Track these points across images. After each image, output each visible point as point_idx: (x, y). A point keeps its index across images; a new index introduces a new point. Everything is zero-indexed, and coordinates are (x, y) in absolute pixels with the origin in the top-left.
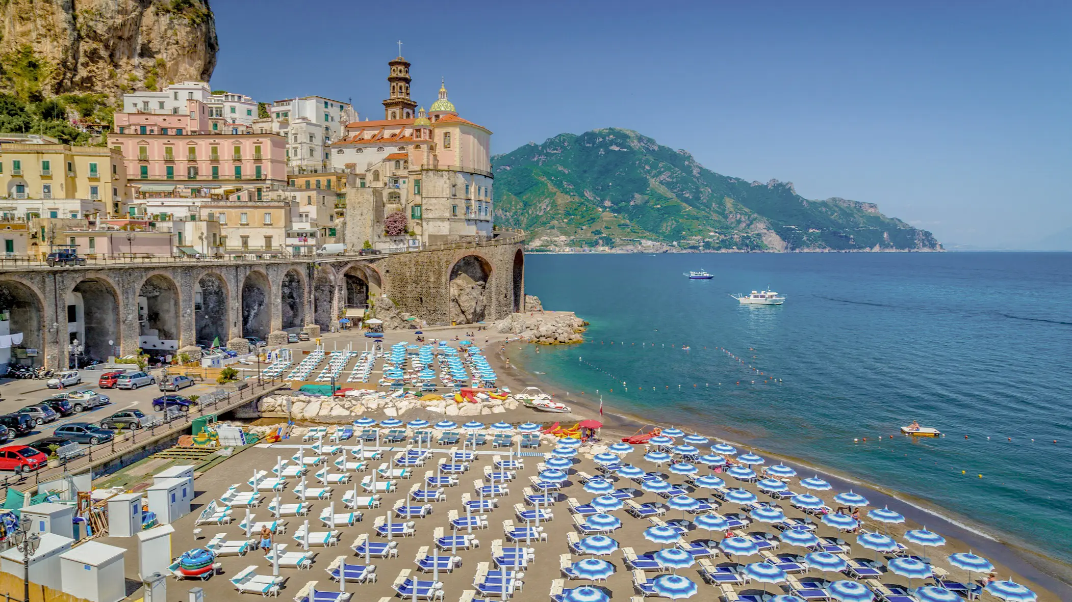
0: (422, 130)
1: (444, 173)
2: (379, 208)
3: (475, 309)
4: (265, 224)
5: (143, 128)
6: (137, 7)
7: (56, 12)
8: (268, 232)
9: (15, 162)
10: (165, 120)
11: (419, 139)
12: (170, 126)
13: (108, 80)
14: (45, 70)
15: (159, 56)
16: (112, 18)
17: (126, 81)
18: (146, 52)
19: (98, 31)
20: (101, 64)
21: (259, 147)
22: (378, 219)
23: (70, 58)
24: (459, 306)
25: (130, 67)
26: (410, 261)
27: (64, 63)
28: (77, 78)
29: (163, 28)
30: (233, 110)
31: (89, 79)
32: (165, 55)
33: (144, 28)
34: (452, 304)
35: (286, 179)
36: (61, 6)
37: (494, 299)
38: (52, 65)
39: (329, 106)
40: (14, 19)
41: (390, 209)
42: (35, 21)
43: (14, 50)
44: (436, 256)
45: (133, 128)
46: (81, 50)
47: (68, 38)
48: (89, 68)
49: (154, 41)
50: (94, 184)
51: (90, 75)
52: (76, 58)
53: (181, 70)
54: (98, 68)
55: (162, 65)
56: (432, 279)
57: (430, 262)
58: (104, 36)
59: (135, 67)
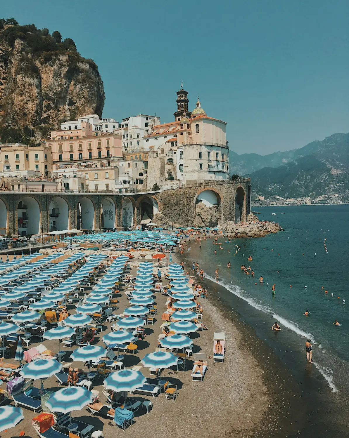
0: (184, 124)
1: (194, 146)
2: (162, 168)
3: (211, 220)
4: (106, 178)
5: (62, 137)
6: (67, 82)
7: (33, 89)
8: (107, 182)
9: (6, 155)
10: (72, 132)
11: (182, 129)
12: (74, 135)
13: (55, 117)
14: (29, 116)
15: (76, 104)
16: (56, 89)
17: (62, 118)
18: (71, 103)
19: (50, 96)
20: (52, 111)
21: (109, 141)
22: (162, 173)
23: (39, 109)
24: (201, 218)
25: (64, 111)
26: (173, 194)
27: (36, 112)
28: (42, 118)
29: (78, 91)
30: (107, 126)
31: (47, 118)
32: (79, 104)
33: (70, 92)
34: (197, 217)
35: (122, 157)
36: (35, 86)
37: (222, 215)
38: (32, 113)
39: (149, 119)
40: (18, 95)
41: (168, 167)
42: (25, 94)
43: (18, 108)
44: (187, 191)
45: (58, 137)
46: (44, 105)
47: (38, 100)
48: (47, 113)
49: (74, 97)
50: (37, 164)
51: (47, 116)
52: (41, 109)
53: (86, 110)
54: (50, 113)
55: (77, 108)
56: (186, 204)
57: (184, 194)
58: (53, 97)
59: (66, 110)
